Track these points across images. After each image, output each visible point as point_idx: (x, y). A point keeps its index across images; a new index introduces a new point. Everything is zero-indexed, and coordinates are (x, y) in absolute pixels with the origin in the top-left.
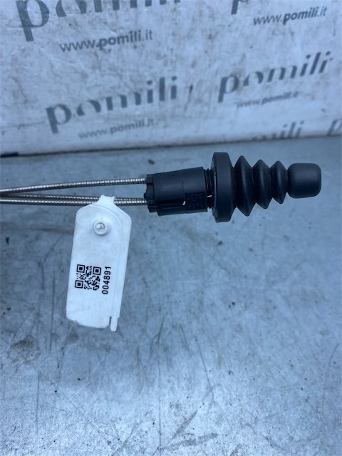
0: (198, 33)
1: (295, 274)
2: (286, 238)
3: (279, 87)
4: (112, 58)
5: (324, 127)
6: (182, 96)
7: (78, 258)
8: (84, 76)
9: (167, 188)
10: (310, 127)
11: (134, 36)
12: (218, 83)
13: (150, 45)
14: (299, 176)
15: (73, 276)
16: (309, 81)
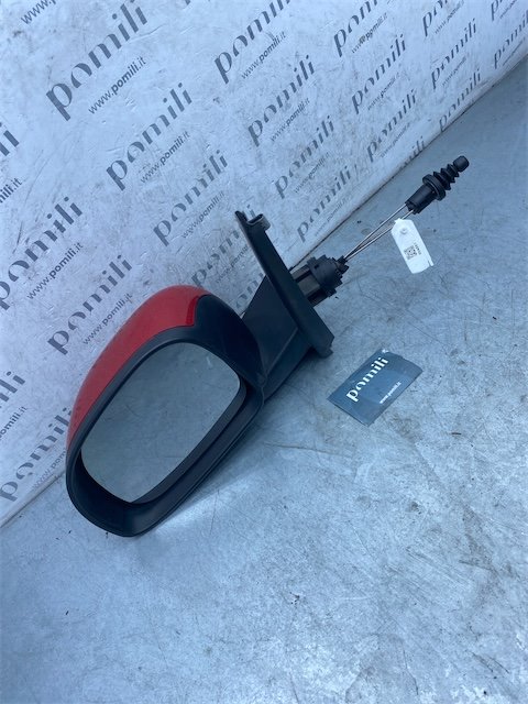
0: (347, 137)
1: (485, 217)
2: (466, 205)
3: (398, 129)
4: (316, 180)
5: (437, 128)
6: (353, 174)
7: (402, 248)
8: (308, 198)
9: (418, 200)
10: (427, 137)
11: (322, 160)
12: (367, 152)
13: (329, 160)
14: (459, 163)
15: (405, 256)
16: (411, 113)
